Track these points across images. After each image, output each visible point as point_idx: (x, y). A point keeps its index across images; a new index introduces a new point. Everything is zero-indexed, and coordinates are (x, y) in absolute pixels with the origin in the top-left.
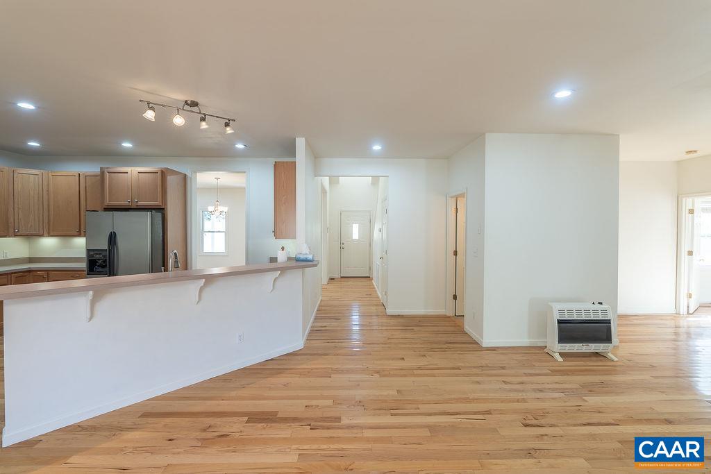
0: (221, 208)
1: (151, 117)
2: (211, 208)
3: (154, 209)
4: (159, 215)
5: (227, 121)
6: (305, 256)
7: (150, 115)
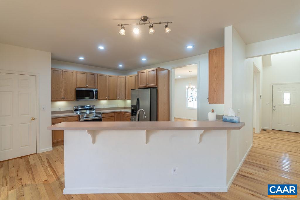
0: (191, 86)
1: (123, 33)
2: (187, 87)
3: (152, 88)
4: (155, 90)
5: (167, 24)
6: (231, 118)
7: (122, 32)
